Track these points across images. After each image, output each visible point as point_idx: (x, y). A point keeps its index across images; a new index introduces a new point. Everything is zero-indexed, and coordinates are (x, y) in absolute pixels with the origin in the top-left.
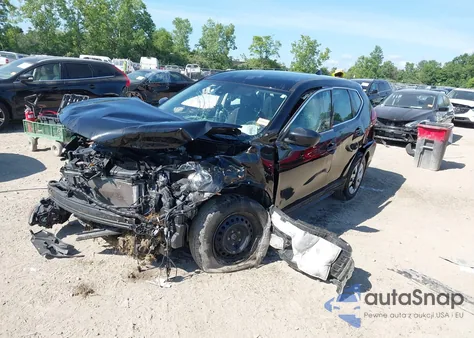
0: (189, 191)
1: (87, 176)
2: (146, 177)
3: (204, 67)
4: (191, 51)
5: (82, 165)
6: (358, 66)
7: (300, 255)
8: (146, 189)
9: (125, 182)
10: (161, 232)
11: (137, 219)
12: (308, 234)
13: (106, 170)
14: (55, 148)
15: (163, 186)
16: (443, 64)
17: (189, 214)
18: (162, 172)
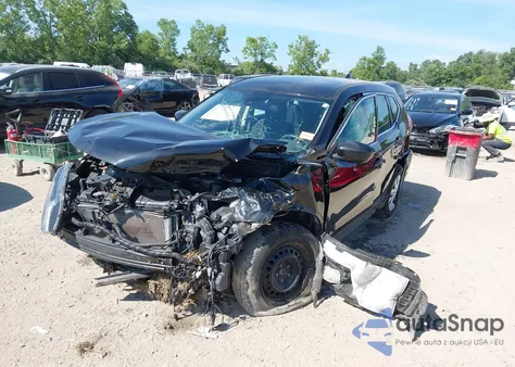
0: (233, 221)
1: (108, 209)
2: (181, 207)
3: (194, 72)
4: (179, 55)
5: (99, 197)
6: (360, 67)
7: (361, 289)
8: (180, 223)
9: (155, 215)
10: (205, 273)
11: (174, 259)
12: (370, 265)
13: (131, 202)
14: (45, 171)
15: (201, 218)
16: (447, 64)
17: (235, 251)
18: (199, 200)
